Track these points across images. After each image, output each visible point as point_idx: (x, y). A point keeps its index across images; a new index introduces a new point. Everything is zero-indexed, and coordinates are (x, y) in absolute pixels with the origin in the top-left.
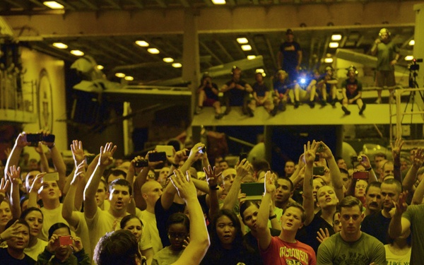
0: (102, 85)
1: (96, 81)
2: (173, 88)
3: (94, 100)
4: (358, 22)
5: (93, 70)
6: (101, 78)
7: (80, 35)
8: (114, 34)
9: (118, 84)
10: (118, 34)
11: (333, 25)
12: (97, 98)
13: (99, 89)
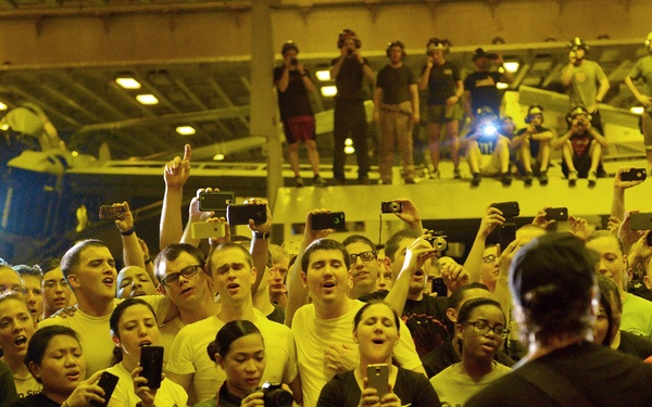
0: (63, 160)
1: (52, 153)
2: (203, 164)
3: (48, 188)
4: (552, 36)
5: (42, 130)
6: (58, 147)
7: (6, 67)
8: (74, 65)
9: (93, 159)
10: (83, 64)
11: (502, 42)
12: (53, 185)
13: (58, 168)
